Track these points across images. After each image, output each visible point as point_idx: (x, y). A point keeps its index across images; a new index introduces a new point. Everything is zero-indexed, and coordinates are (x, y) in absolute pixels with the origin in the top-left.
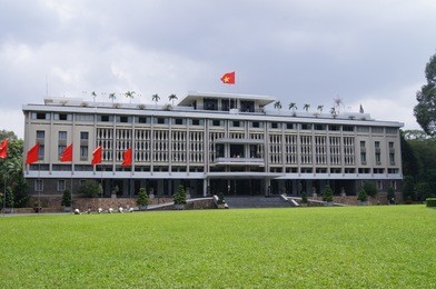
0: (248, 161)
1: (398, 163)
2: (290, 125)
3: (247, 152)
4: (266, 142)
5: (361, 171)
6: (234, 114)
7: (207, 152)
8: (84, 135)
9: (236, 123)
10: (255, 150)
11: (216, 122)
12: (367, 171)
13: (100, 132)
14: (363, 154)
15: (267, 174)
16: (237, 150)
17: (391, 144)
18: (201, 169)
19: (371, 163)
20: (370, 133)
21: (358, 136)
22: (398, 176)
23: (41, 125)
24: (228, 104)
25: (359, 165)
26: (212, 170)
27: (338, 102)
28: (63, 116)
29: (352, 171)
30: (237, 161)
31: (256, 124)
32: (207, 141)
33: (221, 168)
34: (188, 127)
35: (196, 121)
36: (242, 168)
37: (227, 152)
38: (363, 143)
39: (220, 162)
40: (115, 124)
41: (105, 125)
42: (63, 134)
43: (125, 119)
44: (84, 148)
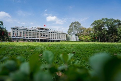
0: (45, 37)
1: (66, 38)
2: (51, 33)
4: (48, 35)
6: (44, 30)
8: (21, 32)
9: (44, 32)
10: (46, 36)
11: (41, 32)
12: (62, 39)
13: (23, 32)
15: (48, 39)
16: (44, 35)
17: (65, 36)
18: (38, 38)
20: (62, 34)
21: (60, 34)
22: (66, 40)
23: (14, 30)
24: (43, 29)
25: (60, 38)
28: (18, 29)
30: (44, 37)
31: (47, 32)
32: (39, 34)
33: (42, 38)
34: (37, 32)
35: (38, 31)
36: (44, 38)
39: (41, 37)
40: (26, 31)
41: (24, 31)
42: (17, 32)
43: (27, 30)
44: (21, 34)
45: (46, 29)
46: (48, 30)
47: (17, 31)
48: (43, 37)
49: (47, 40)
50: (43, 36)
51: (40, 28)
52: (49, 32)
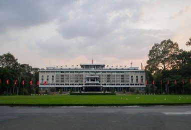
1: (144, 82)
3: (96, 80)
5: (131, 84)
6: (92, 70)
7: (84, 80)
8: (53, 76)
12: (133, 85)
13: (57, 76)
14: (132, 80)
16: (93, 80)
17: (142, 77)
18: (82, 84)
19: (135, 82)
20: (134, 73)
21: (131, 74)
22: (144, 86)
24: (92, 67)
25: (130, 83)
26: (85, 84)
27: (131, 64)
29: (128, 85)
32: (84, 77)
33: (88, 84)
34: (79, 74)
36: (94, 84)
37: (90, 80)
38: (132, 77)
39: (87, 82)
41: (58, 73)
42: (48, 76)
43: (62, 72)
44: (53, 79)
45: (98, 66)
47: (48, 74)
48: (90, 82)
49: (100, 87)
50: (91, 80)
51: (86, 66)
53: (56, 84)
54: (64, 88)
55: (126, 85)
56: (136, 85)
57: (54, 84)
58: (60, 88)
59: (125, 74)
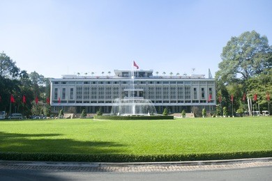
1: (214, 98)
3: (138, 95)
4: (147, 90)
5: (194, 102)
7: (120, 95)
8: (72, 90)
11: (125, 83)
12: (197, 102)
13: (78, 88)
14: (195, 94)
17: (210, 89)
19: (199, 98)
20: (198, 84)
21: (192, 86)
22: (214, 104)
23: (56, 86)
25: (193, 99)
28: (64, 83)
29: (190, 102)
31: (142, 83)
32: (121, 91)
34: (112, 85)
35: (116, 83)
38: (195, 89)
40: (84, 85)
41: (79, 85)
42: (64, 89)
43: (86, 83)
44: (72, 94)
45: (142, 74)
46: (150, 74)
47: (64, 86)
51: (123, 73)
52: (151, 82)
53: (77, 102)
54: (89, 107)
55: (186, 102)
56: (201, 102)
57: (73, 102)
58: (84, 107)
59: (183, 85)
